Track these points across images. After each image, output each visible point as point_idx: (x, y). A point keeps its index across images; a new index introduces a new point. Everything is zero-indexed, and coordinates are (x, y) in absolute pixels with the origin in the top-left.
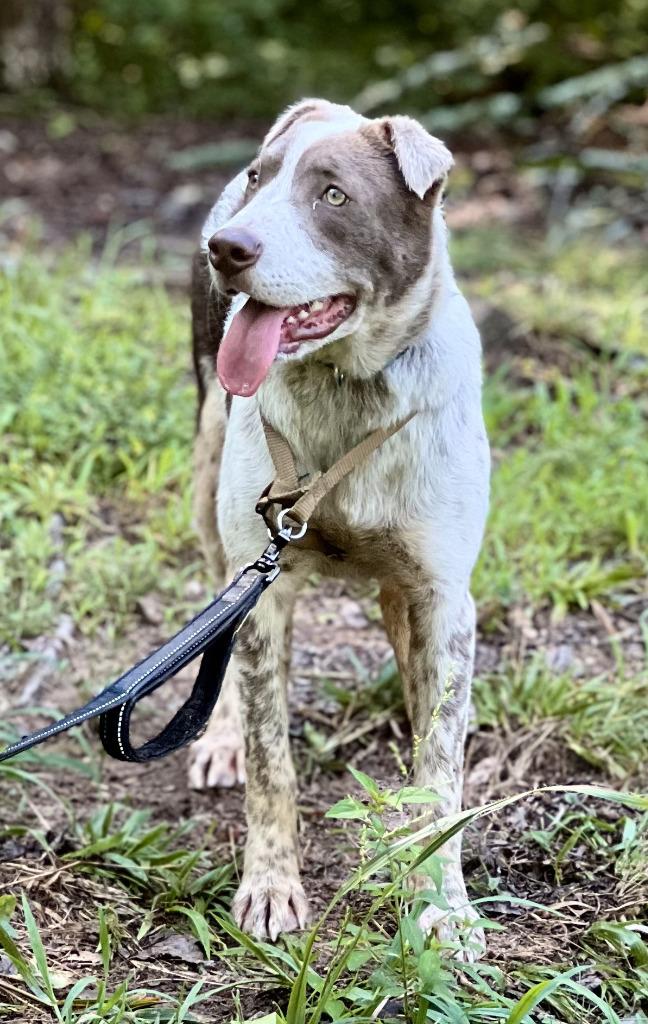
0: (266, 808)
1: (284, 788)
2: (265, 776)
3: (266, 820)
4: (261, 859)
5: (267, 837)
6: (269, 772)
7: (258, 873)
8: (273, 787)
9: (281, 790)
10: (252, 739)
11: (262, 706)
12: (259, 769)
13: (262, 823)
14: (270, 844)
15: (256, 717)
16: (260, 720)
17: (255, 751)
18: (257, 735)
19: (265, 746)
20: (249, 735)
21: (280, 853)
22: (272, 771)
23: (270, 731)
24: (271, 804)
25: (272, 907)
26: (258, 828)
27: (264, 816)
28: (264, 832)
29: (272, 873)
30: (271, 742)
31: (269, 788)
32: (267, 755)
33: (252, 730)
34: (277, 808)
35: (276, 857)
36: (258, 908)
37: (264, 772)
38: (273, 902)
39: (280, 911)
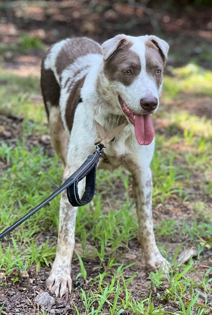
0: (65, 250)
1: (72, 244)
2: (67, 239)
3: (64, 254)
4: (60, 266)
5: (63, 260)
6: (68, 237)
7: (58, 271)
8: (69, 243)
9: (71, 244)
10: (64, 227)
11: (70, 215)
12: (65, 237)
13: (62, 255)
14: (64, 262)
15: (67, 219)
16: (68, 220)
17: (64, 231)
18: (66, 225)
19: (68, 229)
20: (63, 225)
21: (66, 266)
22: (70, 237)
23: (71, 224)
24: (67, 249)
25: (61, 285)
26: (61, 256)
27: (64, 252)
28: (63, 258)
29: (62, 272)
30: (71, 227)
31: (67, 243)
32: (69, 232)
33: (65, 223)
34: (68, 250)
35: (65, 267)
36: (57, 284)
37: (67, 237)
38: (62, 284)
39: (64, 288)
